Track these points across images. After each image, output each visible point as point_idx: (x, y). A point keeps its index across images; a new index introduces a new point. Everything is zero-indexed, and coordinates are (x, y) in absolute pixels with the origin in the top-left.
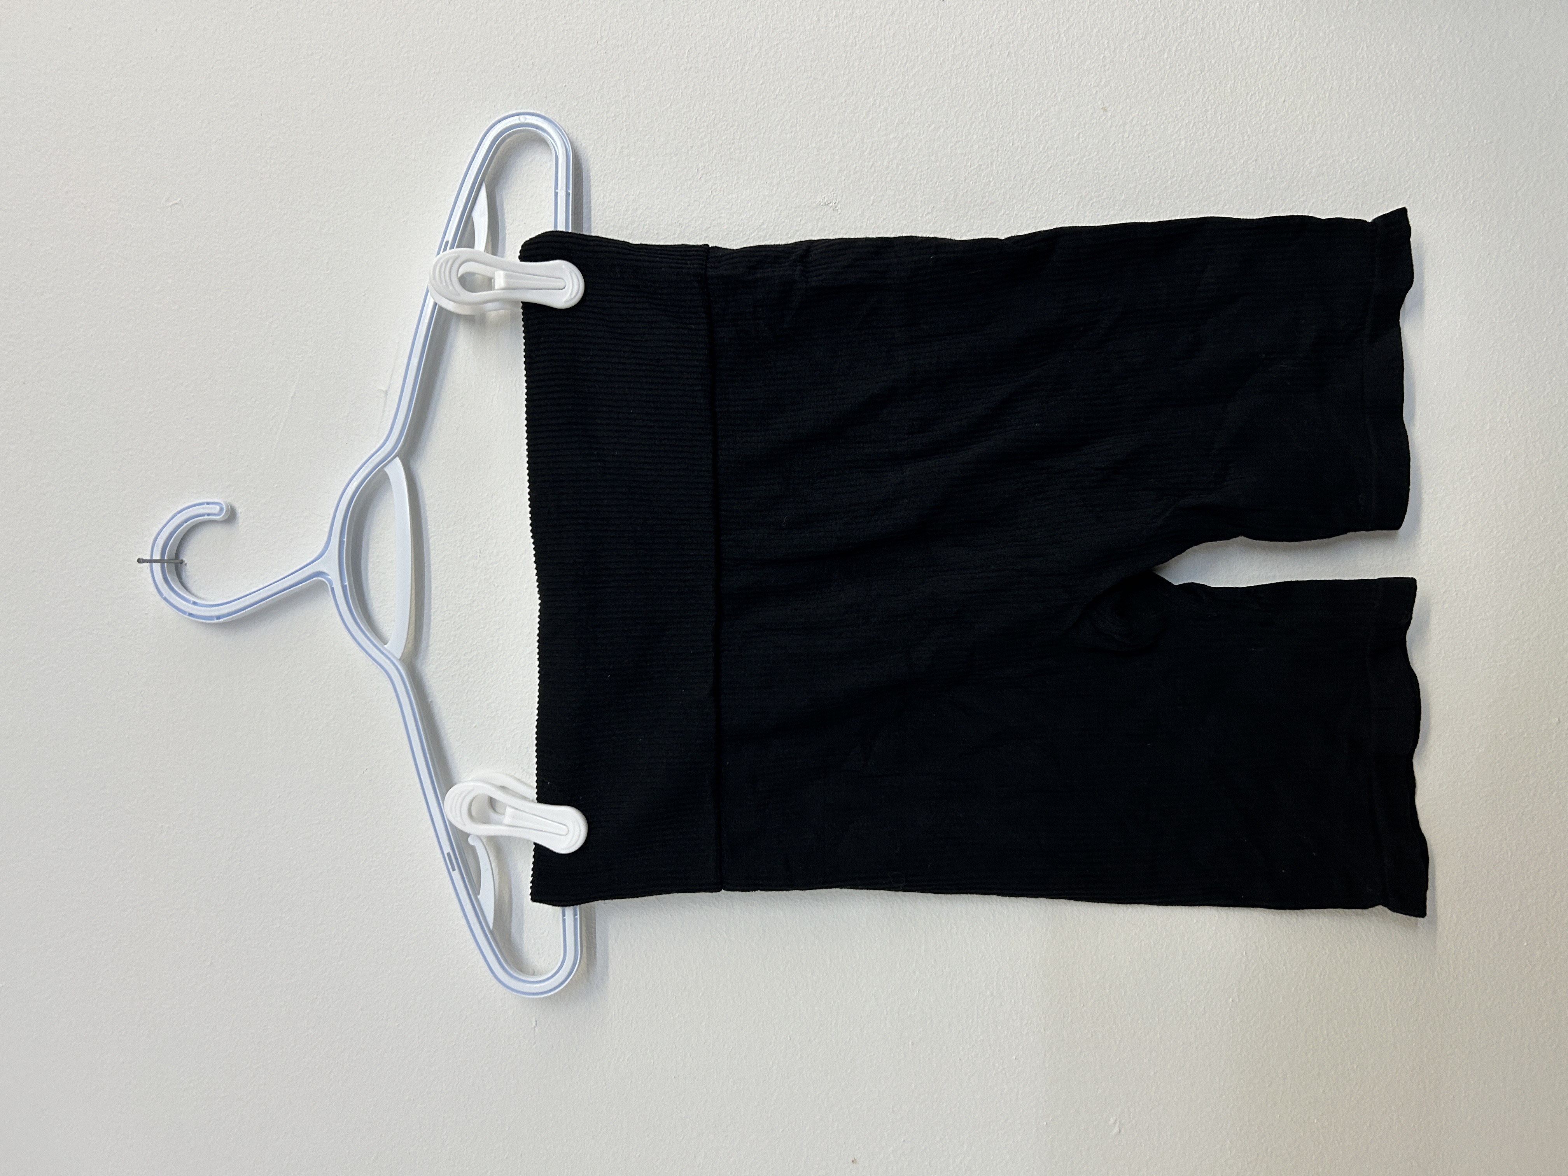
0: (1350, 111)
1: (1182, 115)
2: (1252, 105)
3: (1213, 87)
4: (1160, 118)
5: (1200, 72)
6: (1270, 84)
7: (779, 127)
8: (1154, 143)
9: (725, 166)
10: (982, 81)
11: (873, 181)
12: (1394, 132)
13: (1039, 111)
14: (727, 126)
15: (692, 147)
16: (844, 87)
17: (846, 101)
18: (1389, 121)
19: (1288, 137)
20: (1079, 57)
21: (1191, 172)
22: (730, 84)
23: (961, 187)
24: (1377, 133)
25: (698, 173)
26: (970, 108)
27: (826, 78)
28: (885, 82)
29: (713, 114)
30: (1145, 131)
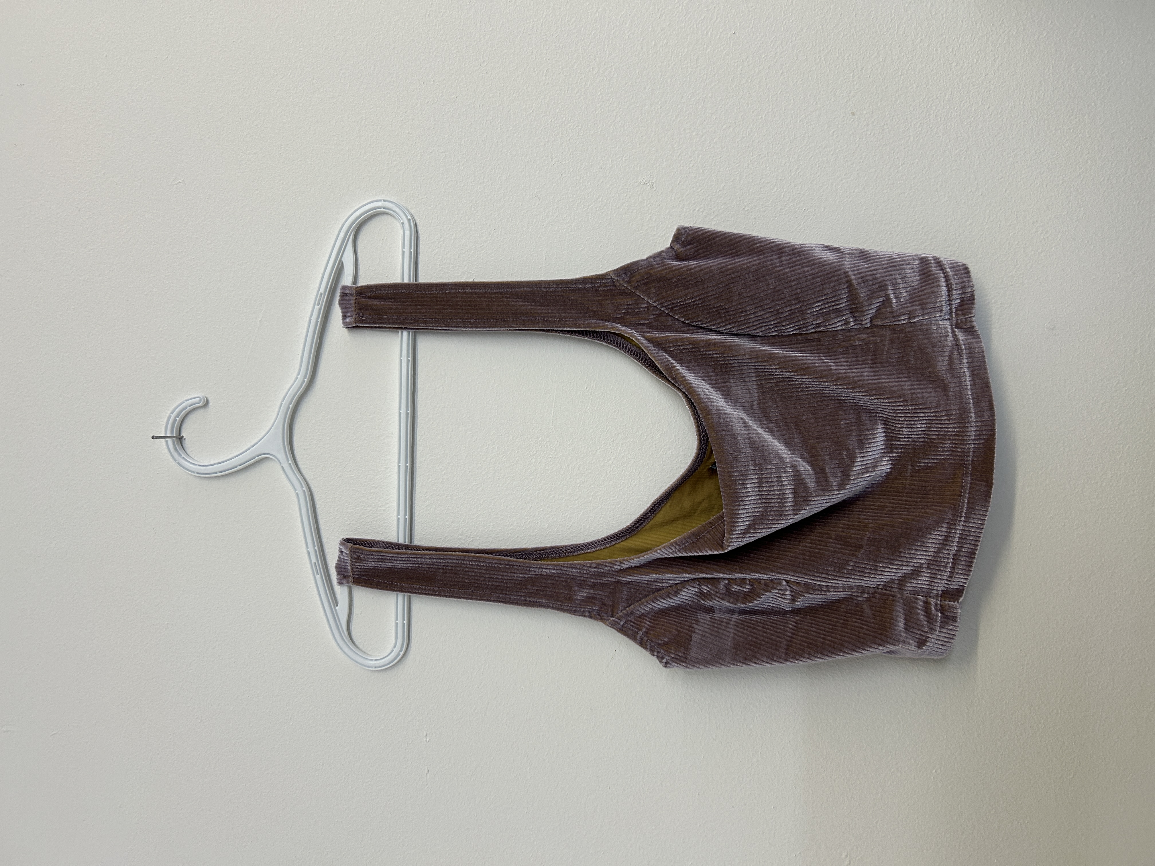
0: (1039, 114)
1: (912, 117)
2: (964, 110)
3: (935, 97)
4: (894, 120)
5: (925, 86)
6: (979, 94)
7: (612, 127)
8: (890, 139)
9: (572, 156)
10: (762, 93)
11: (680, 166)
12: (1072, 131)
13: (804, 115)
14: (574, 126)
15: (548, 142)
16: (660, 97)
17: (661, 108)
18: (1068, 122)
19: (991, 134)
20: (835, 75)
21: (917, 160)
22: (577, 95)
23: (745, 171)
24: (1059, 131)
25: (552, 161)
26: (753, 112)
27: (647, 90)
28: (690, 94)
29: (563, 117)
30: (883, 130)
